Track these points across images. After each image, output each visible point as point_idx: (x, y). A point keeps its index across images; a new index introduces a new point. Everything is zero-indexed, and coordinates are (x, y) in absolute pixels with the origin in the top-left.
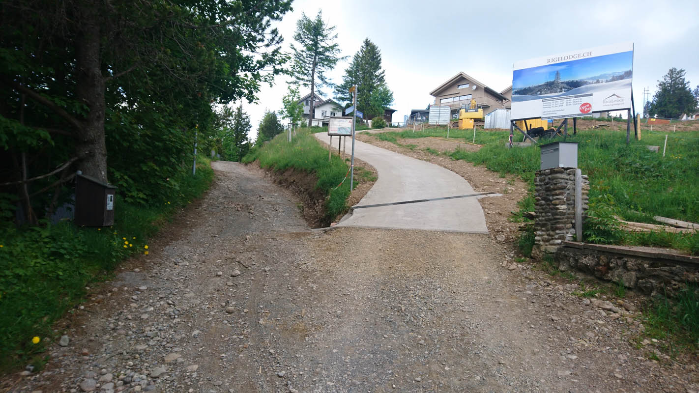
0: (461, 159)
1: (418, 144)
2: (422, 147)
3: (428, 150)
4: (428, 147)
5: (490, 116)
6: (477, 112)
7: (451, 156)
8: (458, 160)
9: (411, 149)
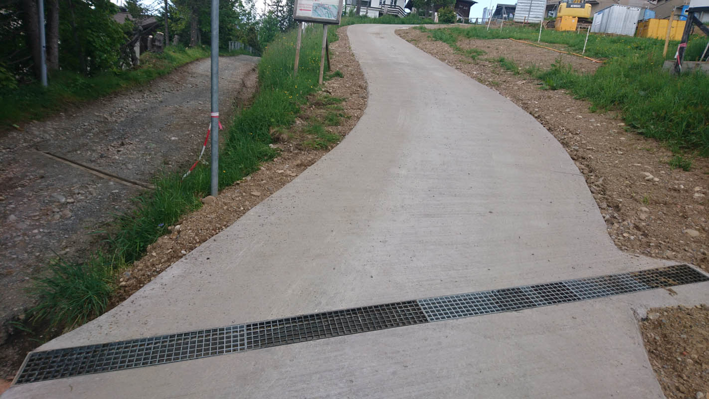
0: (561, 87)
1: (487, 50)
2: (494, 55)
3: (501, 61)
4: (502, 56)
5: (601, 15)
6: (584, 8)
7: (540, 78)
8: (554, 89)
9: (473, 58)
